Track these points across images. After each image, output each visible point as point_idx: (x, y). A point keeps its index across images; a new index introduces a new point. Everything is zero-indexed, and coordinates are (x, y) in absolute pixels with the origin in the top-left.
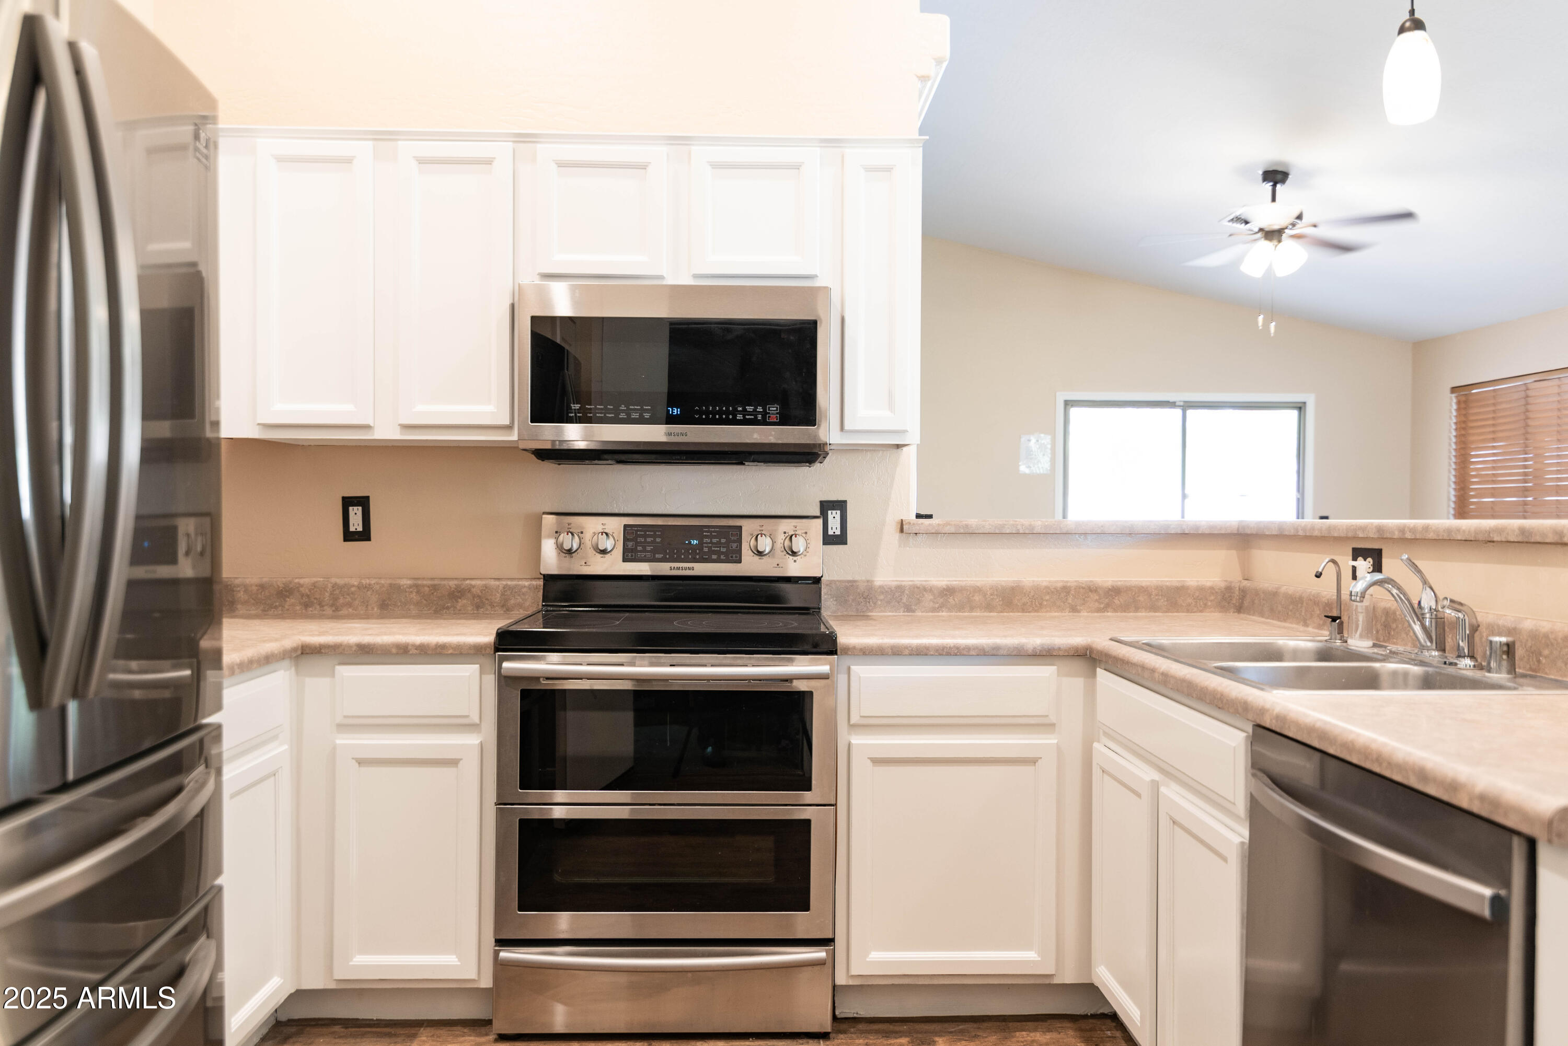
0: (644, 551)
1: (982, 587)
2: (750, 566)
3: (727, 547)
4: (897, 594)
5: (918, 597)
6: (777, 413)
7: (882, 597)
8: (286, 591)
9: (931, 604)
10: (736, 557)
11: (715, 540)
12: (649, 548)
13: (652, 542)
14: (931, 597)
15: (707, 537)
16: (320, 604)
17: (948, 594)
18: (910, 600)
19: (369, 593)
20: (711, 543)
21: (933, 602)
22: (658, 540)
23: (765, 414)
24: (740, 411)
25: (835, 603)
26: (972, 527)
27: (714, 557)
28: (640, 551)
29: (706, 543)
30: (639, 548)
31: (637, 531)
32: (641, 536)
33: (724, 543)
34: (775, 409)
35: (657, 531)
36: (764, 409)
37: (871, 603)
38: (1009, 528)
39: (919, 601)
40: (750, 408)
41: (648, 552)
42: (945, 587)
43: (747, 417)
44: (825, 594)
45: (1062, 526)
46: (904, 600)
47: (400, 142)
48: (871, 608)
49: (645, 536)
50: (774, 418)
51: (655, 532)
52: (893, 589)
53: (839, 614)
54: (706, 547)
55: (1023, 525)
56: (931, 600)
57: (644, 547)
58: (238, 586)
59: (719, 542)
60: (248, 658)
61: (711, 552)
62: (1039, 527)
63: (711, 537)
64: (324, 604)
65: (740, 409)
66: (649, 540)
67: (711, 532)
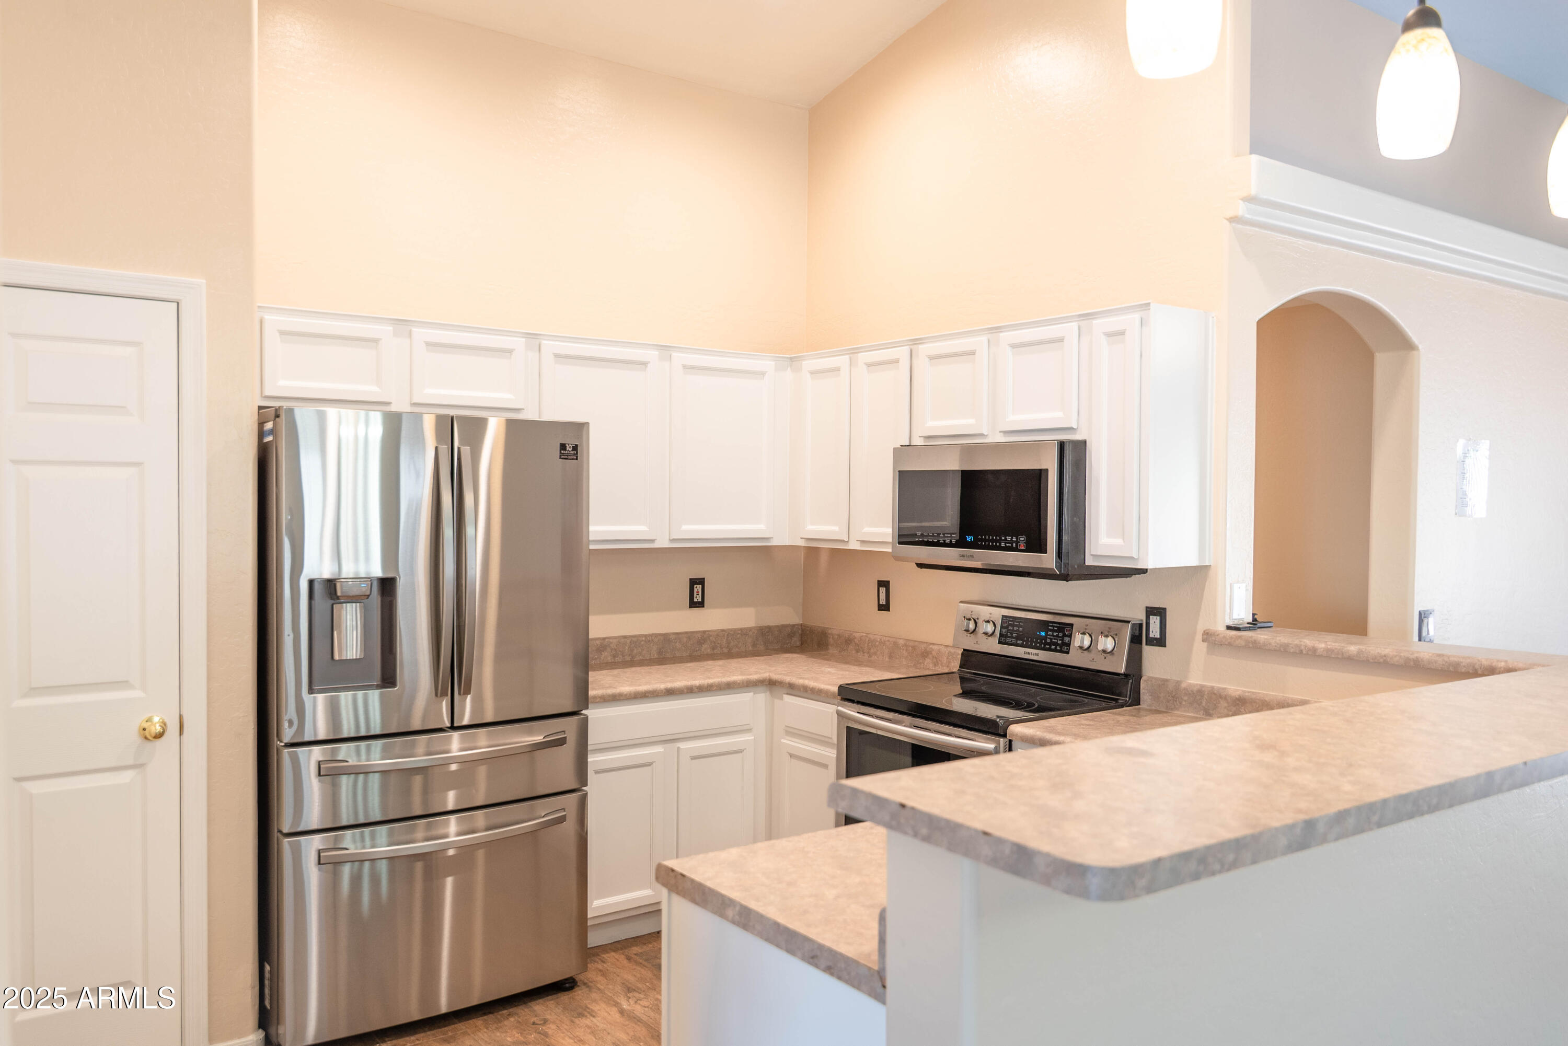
0: (1011, 637)
1: (1270, 702)
2: (1073, 658)
3: (1062, 640)
4: (1198, 698)
5: (1215, 702)
6: (1024, 543)
7: (1186, 698)
8: (849, 641)
9: (1226, 711)
10: (1067, 649)
11: (1055, 634)
12: (1014, 635)
13: (1018, 630)
14: (1226, 705)
15: (1051, 630)
16: (863, 651)
17: (1240, 704)
18: (1208, 704)
19: (884, 647)
20: (1053, 635)
21: (1228, 710)
22: (1021, 629)
23: (1017, 542)
24: (1003, 540)
25: (1150, 697)
26: (1260, 643)
27: (1053, 647)
28: (1009, 637)
29: (1049, 635)
30: (1009, 635)
31: (1009, 621)
32: (1011, 625)
33: (1060, 637)
34: (1023, 539)
35: (1022, 622)
36: (1017, 539)
37: (1178, 702)
38: (1293, 648)
39: (1215, 707)
40: (1009, 538)
41: (1013, 638)
42: (1237, 697)
43: (1007, 545)
44: (1143, 689)
45: (1343, 651)
46: (1204, 704)
47: (860, 354)
48: (1177, 706)
49: (1013, 626)
50: (1022, 547)
51: (1019, 622)
52: (1195, 692)
53: (1153, 708)
54: (1049, 638)
55: (1306, 646)
56: (1225, 708)
57: (1012, 634)
58: (830, 634)
59: (1057, 636)
60: (708, 684)
61: (1050, 644)
62: (1322, 650)
63: (1053, 631)
64: (865, 651)
65: (1003, 538)
66: (1015, 628)
67: (1054, 627)
